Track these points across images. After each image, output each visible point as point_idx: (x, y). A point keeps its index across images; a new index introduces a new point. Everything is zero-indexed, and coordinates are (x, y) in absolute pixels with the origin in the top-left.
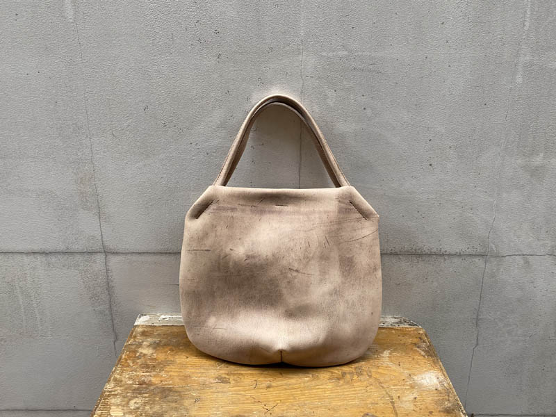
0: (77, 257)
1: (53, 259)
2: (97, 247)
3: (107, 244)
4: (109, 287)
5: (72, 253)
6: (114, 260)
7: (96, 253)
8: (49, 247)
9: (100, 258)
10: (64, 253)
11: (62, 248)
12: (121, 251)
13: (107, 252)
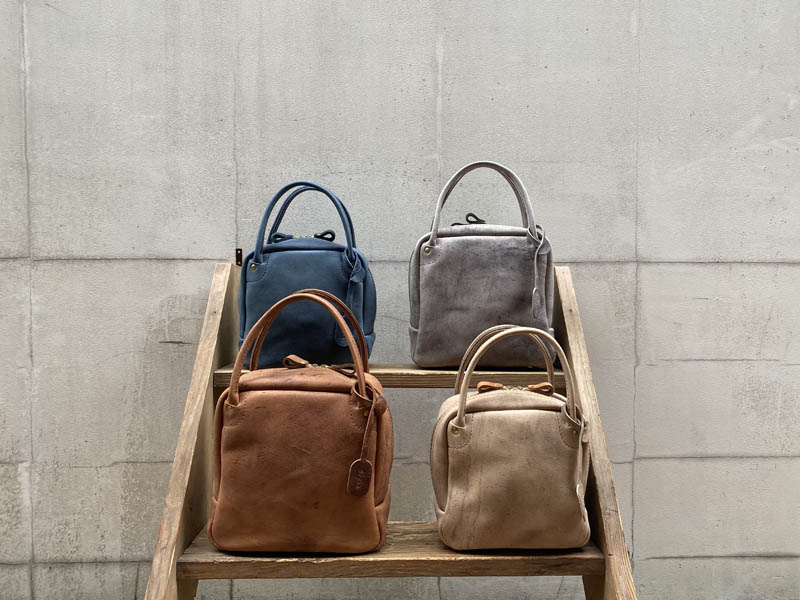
0: (609, 268)
1: (583, 269)
2: (630, 256)
3: (640, 252)
4: (637, 302)
5: (604, 263)
6: (645, 270)
7: (628, 262)
8: (580, 256)
9: (631, 268)
10: (596, 262)
11: (594, 256)
12: (653, 260)
13: (639, 262)
